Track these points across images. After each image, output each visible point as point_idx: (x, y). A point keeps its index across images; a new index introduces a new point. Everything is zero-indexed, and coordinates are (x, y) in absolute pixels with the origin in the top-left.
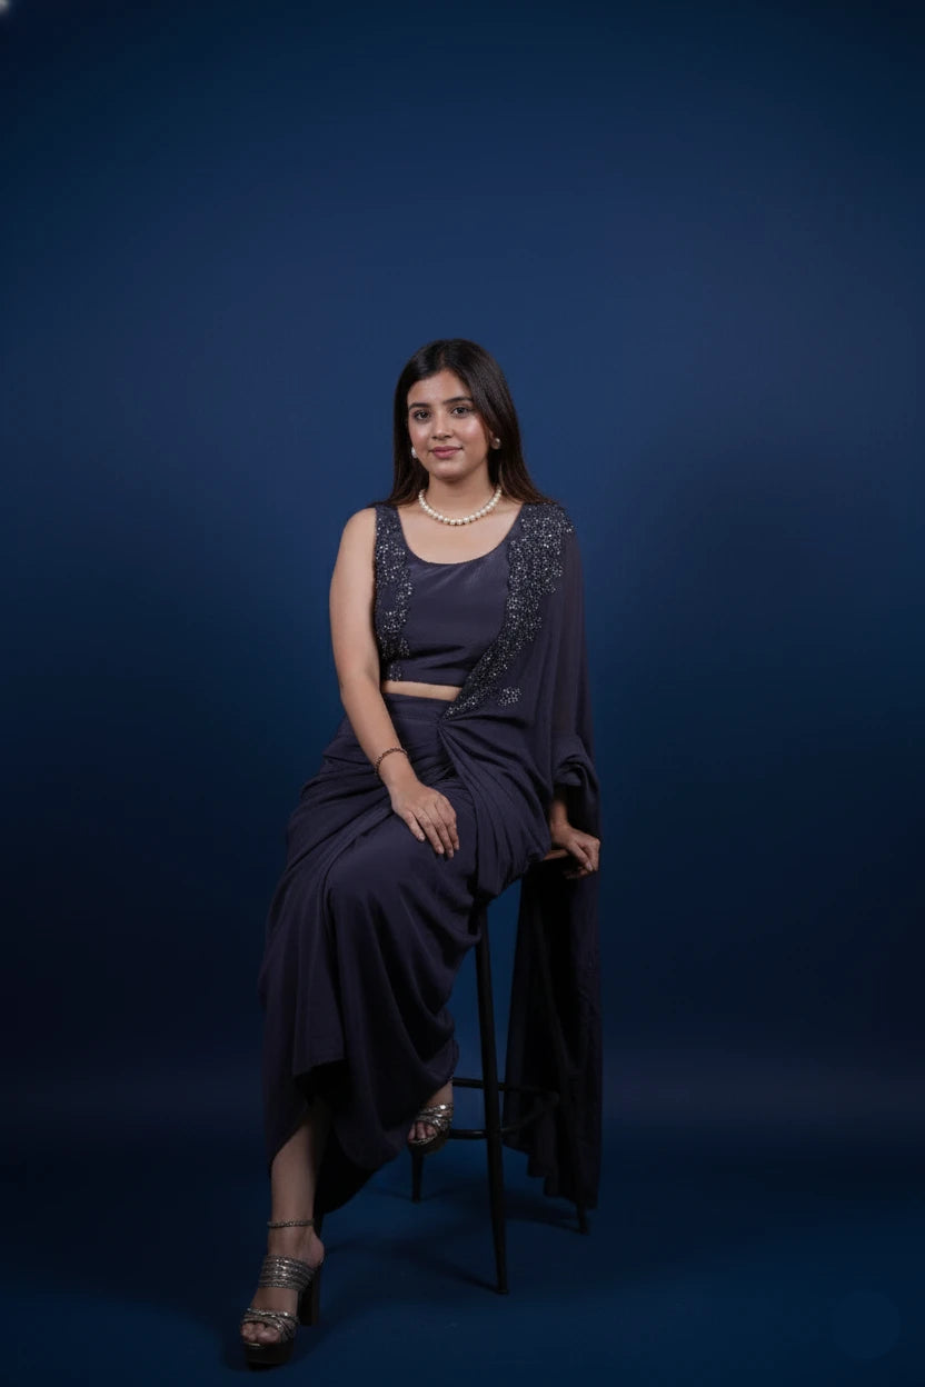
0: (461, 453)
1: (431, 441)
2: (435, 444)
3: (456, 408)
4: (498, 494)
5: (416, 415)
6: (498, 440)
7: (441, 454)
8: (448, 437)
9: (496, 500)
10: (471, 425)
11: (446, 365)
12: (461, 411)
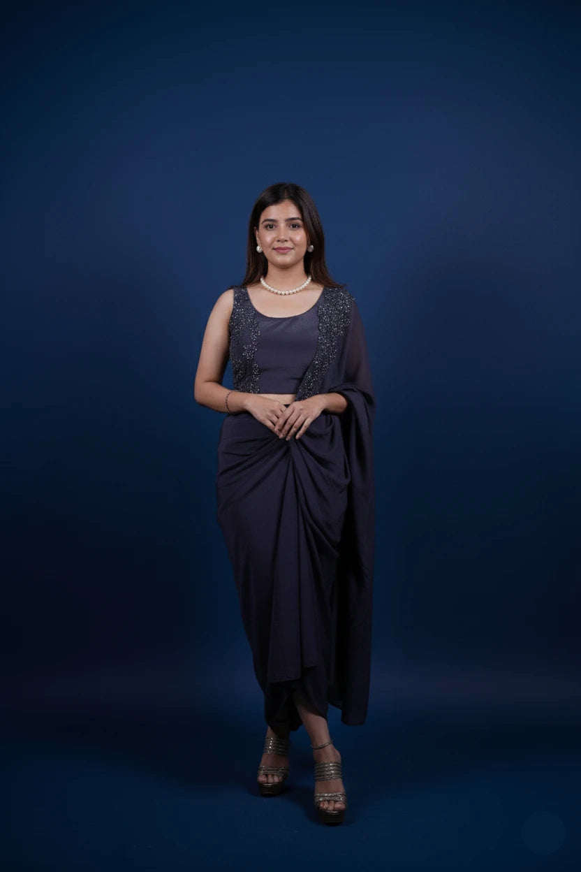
0: (293, 251)
1: (276, 243)
2: (277, 245)
3: (292, 224)
4: (310, 278)
5: (266, 227)
6: (312, 246)
7: (281, 251)
8: (286, 241)
9: (307, 283)
10: (300, 236)
11: (288, 198)
12: (294, 226)
